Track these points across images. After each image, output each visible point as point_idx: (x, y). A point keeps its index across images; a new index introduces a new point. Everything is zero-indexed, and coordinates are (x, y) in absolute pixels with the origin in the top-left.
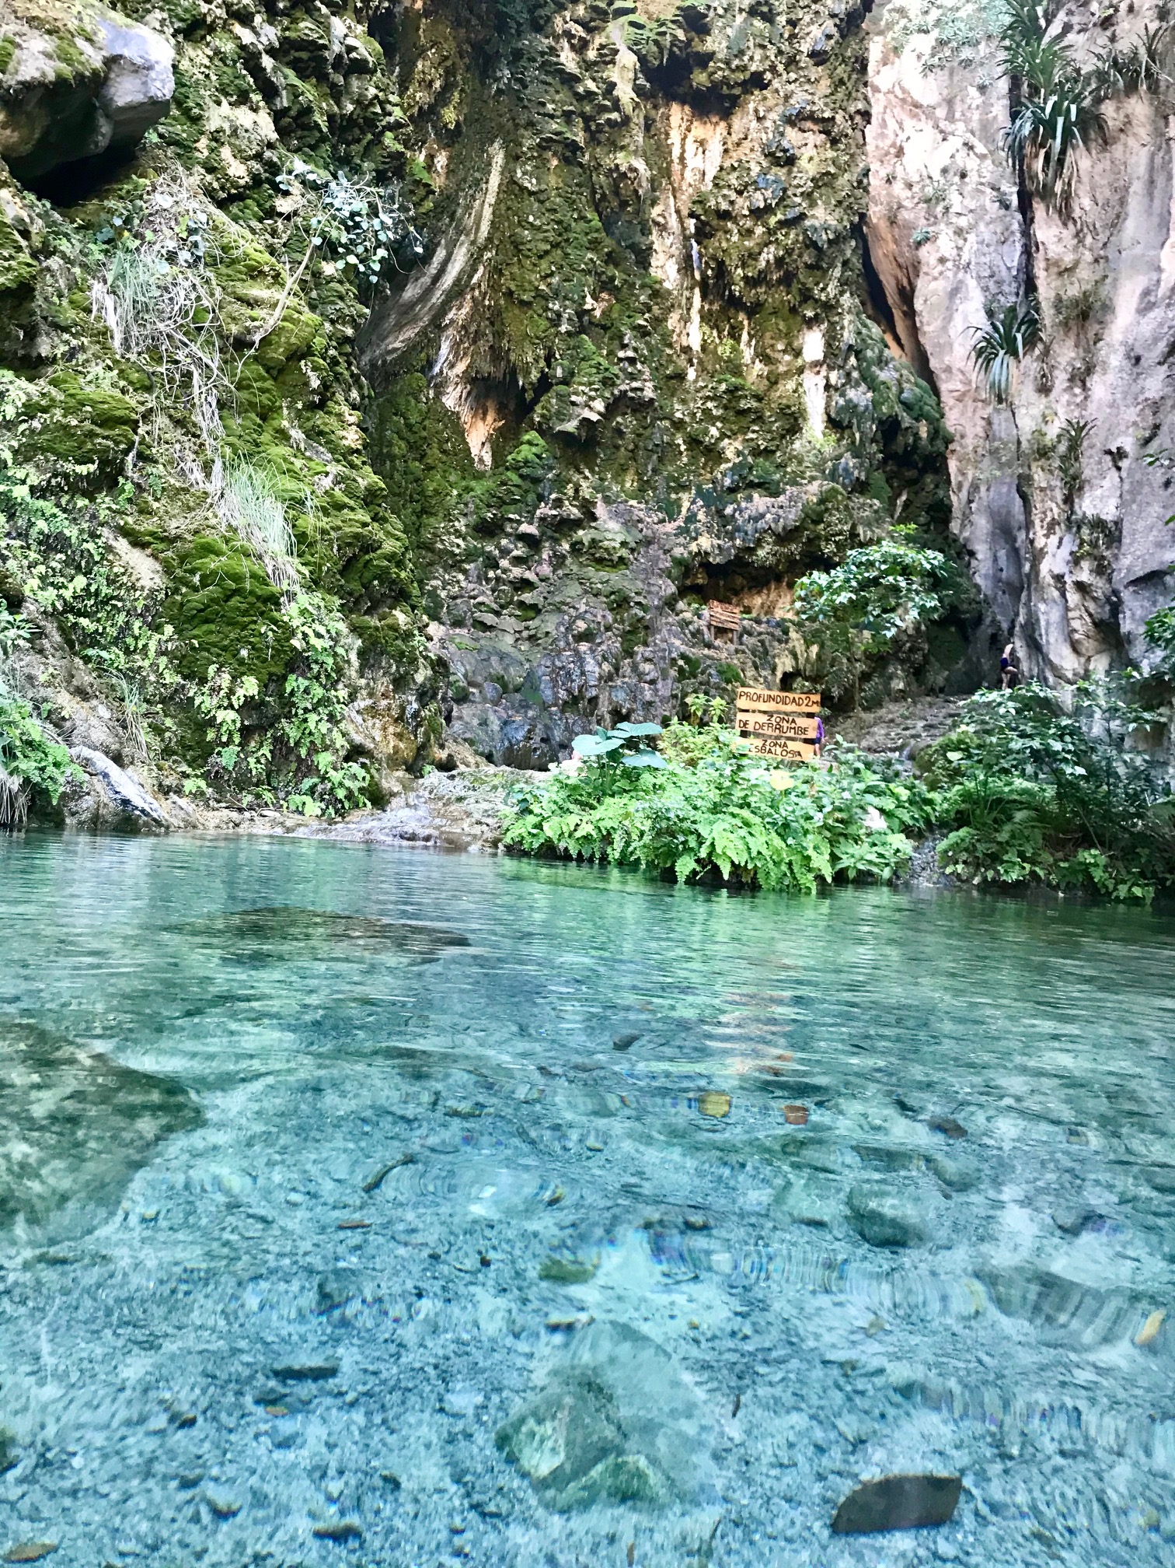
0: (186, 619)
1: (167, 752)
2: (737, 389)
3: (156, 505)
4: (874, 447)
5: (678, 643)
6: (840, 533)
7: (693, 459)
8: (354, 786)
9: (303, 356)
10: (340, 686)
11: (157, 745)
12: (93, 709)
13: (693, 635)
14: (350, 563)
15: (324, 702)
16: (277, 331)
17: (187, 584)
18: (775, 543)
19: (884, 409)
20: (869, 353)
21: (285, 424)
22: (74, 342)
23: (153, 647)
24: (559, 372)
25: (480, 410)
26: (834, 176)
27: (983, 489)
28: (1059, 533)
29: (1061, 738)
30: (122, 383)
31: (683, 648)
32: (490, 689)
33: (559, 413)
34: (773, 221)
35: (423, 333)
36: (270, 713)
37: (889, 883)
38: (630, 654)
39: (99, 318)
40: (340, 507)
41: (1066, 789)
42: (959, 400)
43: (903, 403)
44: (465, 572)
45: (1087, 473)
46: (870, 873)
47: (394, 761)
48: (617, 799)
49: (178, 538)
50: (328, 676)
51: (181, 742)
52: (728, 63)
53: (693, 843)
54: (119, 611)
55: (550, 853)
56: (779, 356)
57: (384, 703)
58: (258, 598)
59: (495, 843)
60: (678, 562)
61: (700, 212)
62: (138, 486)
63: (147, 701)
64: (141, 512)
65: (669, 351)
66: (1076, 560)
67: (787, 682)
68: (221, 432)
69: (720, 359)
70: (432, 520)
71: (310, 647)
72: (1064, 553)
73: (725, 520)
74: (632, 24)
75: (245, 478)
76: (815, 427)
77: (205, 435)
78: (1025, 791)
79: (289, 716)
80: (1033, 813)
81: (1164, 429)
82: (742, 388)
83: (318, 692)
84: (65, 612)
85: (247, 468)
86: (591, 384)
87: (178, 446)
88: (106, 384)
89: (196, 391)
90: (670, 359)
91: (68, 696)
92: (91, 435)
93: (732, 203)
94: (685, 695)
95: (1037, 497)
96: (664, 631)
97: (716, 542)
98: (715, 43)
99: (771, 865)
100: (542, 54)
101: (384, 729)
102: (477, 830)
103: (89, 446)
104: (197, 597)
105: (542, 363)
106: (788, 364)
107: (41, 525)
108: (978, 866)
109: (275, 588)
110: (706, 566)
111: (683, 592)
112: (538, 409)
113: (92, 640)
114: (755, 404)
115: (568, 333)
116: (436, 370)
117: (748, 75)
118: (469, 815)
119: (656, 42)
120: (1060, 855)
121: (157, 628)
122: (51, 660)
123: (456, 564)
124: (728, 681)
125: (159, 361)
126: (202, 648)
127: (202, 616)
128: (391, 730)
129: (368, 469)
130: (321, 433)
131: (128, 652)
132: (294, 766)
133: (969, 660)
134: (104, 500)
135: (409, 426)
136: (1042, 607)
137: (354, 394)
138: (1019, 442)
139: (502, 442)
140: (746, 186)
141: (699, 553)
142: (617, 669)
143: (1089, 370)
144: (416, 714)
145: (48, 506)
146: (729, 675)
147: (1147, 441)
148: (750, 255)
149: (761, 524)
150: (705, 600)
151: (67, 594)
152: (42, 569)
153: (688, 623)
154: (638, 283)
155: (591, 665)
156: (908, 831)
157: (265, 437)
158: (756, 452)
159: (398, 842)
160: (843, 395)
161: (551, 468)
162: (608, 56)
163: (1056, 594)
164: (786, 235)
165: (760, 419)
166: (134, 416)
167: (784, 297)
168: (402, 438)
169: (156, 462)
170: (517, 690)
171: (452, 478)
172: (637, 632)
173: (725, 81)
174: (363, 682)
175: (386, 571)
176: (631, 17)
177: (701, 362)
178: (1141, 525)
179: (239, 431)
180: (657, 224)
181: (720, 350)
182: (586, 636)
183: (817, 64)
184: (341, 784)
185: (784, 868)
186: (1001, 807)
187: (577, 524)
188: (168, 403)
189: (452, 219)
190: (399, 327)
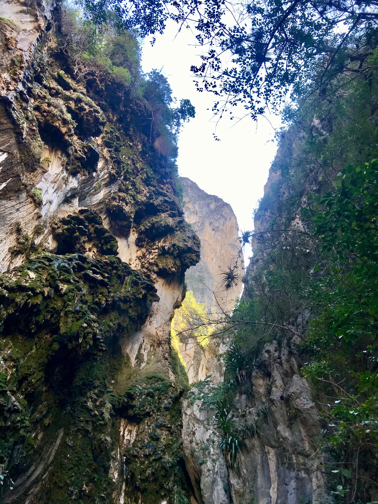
26: (171, 445)
34: (151, 459)
35: (20, 497)
52: (139, 408)
61: (127, 455)
74: (111, 395)
93: (138, 452)
98: (136, 403)
100: (82, 403)
115: (75, 499)
117: (145, 412)
119: (118, 401)
140: (143, 446)
148: (143, 471)
154: (103, 479)
162: (103, 404)
164: (156, 464)
167: (154, 487)
173: (138, 414)
176: (112, 394)
180: (113, 458)
183: (166, 411)
189: (40, 456)
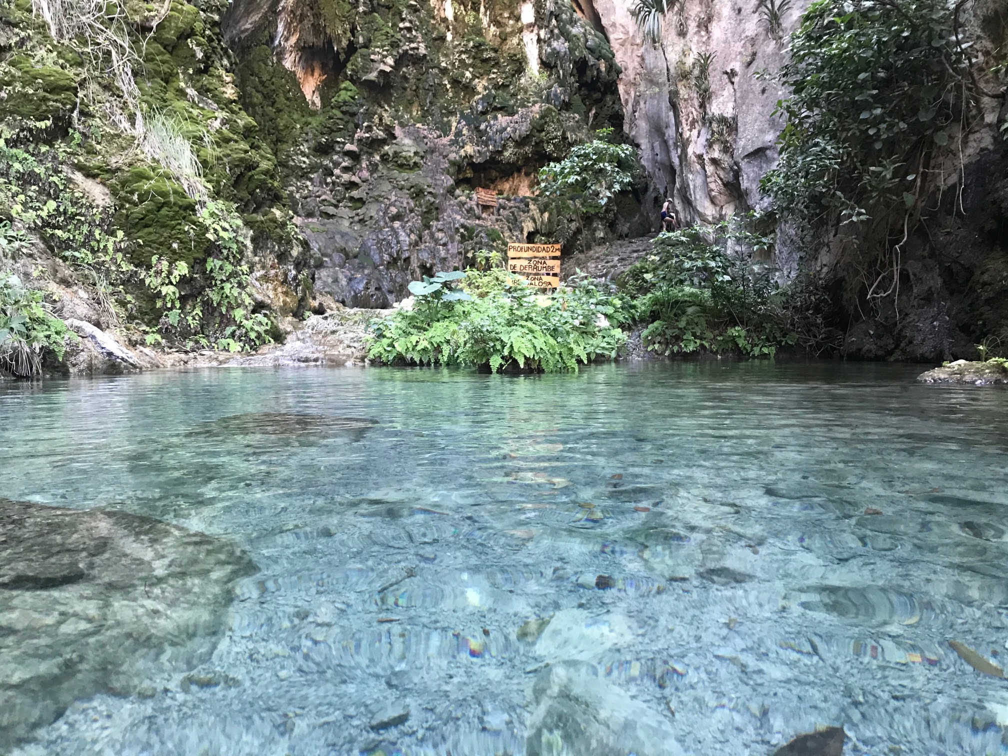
0: (132, 226)
1: (131, 318)
2: (480, 45)
3: (98, 147)
4: (573, 79)
5: (458, 217)
6: (556, 138)
7: (456, 94)
8: (261, 329)
9: (189, 36)
10: (243, 263)
11: (123, 313)
12: (76, 292)
13: (468, 211)
14: (239, 177)
15: (234, 274)
16: (168, 19)
17: (129, 201)
18: (515, 147)
19: (577, 53)
20: (564, 16)
21: (182, 84)
22: (23, 34)
23: (110, 246)
24: (361, 40)
25: (309, 69)
27: (642, 103)
28: (698, 128)
29: (714, 258)
30: (61, 61)
31: (462, 220)
32: (337, 258)
33: (363, 67)
35: (265, 17)
36: (198, 286)
37: (616, 360)
38: (428, 227)
39: (37, 16)
40: (227, 140)
41: (718, 292)
42: (622, 45)
43: (589, 49)
44: (311, 180)
45: (713, 87)
46: (602, 355)
47: (285, 311)
48: (441, 323)
49: (118, 169)
50: (234, 257)
51: (140, 310)
53: (499, 347)
54: (83, 223)
55: (401, 362)
56: (506, 21)
57: (273, 272)
58: (180, 207)
59: (363, 359)
60: (453, 163)
62: (84, 134)
63: (112, 284)
64: (88, 153)
65: (433, 22)
66: (710, 145)
67: (531, 238)
68: (137, 92)
69: (467, 25)
70: (285, 146)
71: (220, 238)
72: (702, 140)
73: (481, 133)
75: (160, 124)
76: (533, 66)
77: (126, 96)
78: (692, 294)
79: (210, 287)
80: (698, 308)
81: (759, 55)
82: (484, 44)
83: (229, 268)
84: (43, 226)
85: (160, 118)
86: (383, 46)
87: (108, 105)
88: (49, 63)
89: (115, 64)
90: (434, 27)
91: (55, 285)
92: (44, 100)
94: (467, 252)
95: (682, 104)
96: (449, 211)
97: (477, 148)
99: (549, 356)
101: (275, 290)
102: (349, 351)
103: (44, 108)
104: (137, 209)
105: (349, 34)
106: (512, 26)
107: (17, 166)
108: (667, 344)
109: (192, 200)
110: (471, 165)
111: (458, 183)
112: (349, 66)
113: (66, 245)
114: (493, 55)
115: (365, 13)
116: (277, 42)
118: (341, 342)
120: (717, 332)
121: (113, 234)
122: (39, 261)
123: (304, 175)
124: (494, 241)
125: (85, 44)
126: (145, 245)
127: (142, 223)
128: (280, 290)
129: (243, 113)
130: (208, 90)
131: (93, 251)
132: (218, 320)
133: (642, 215)
134: (61, 147)
135: (262, 83)
136: (691, 176)
137: (225, 62)
138: (668, 70)
139: (326, 90)
141: (466, 156)
142: (420, 238)
143: (710, 19)
144: (295, 278)
145: (19, 152)
146: (493, 236)
147: (749, 64)
149: (504, 135)
150: (473, 188)
151: (44, 214)
152: (22, 197)
153: (464, 204)
155: (403, 236)
156: (622, 326)
157: (169, 95)
158: (497, 87)
159: (297, 364)
160: (549, 45)
161: (362, 106)
163: (698, 167)
165: (497, 64)
166: (74, 84)
168: (258, 91)
169: (94, 116)
170: (355, 257)
171: (295, 116)
172: (431, 212)
174: (257, 259)
175: (264, 182)
177: (455, 28)
178: (749, 119)
179: (151, 92)
181: (466, 19)
182: (397, 217)
184: (252, 329)
185: (557, 357)
186: (677, 307)
187: (384, 142)
188: (97, 73)
190: (248, 13)
